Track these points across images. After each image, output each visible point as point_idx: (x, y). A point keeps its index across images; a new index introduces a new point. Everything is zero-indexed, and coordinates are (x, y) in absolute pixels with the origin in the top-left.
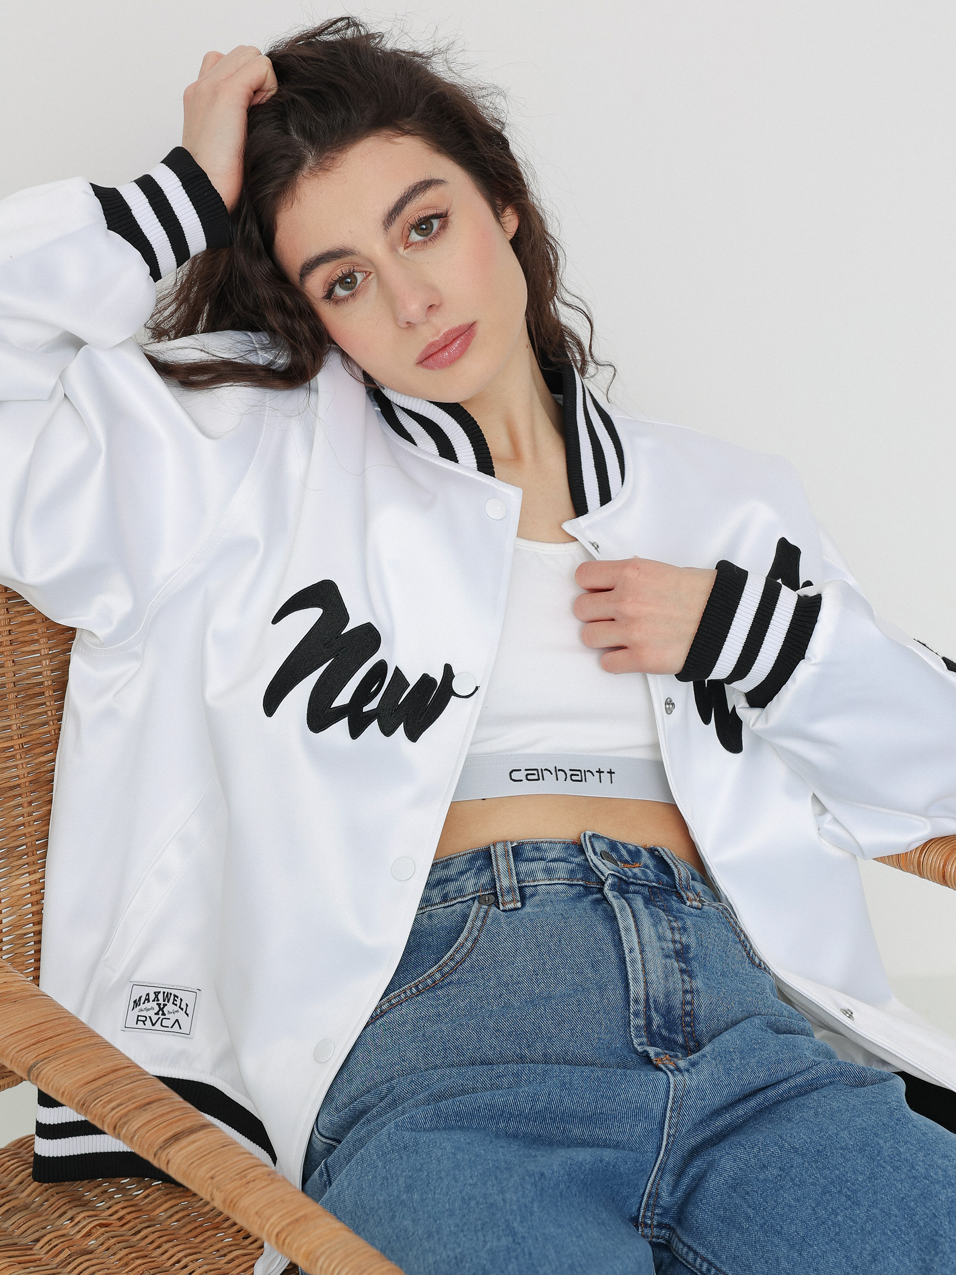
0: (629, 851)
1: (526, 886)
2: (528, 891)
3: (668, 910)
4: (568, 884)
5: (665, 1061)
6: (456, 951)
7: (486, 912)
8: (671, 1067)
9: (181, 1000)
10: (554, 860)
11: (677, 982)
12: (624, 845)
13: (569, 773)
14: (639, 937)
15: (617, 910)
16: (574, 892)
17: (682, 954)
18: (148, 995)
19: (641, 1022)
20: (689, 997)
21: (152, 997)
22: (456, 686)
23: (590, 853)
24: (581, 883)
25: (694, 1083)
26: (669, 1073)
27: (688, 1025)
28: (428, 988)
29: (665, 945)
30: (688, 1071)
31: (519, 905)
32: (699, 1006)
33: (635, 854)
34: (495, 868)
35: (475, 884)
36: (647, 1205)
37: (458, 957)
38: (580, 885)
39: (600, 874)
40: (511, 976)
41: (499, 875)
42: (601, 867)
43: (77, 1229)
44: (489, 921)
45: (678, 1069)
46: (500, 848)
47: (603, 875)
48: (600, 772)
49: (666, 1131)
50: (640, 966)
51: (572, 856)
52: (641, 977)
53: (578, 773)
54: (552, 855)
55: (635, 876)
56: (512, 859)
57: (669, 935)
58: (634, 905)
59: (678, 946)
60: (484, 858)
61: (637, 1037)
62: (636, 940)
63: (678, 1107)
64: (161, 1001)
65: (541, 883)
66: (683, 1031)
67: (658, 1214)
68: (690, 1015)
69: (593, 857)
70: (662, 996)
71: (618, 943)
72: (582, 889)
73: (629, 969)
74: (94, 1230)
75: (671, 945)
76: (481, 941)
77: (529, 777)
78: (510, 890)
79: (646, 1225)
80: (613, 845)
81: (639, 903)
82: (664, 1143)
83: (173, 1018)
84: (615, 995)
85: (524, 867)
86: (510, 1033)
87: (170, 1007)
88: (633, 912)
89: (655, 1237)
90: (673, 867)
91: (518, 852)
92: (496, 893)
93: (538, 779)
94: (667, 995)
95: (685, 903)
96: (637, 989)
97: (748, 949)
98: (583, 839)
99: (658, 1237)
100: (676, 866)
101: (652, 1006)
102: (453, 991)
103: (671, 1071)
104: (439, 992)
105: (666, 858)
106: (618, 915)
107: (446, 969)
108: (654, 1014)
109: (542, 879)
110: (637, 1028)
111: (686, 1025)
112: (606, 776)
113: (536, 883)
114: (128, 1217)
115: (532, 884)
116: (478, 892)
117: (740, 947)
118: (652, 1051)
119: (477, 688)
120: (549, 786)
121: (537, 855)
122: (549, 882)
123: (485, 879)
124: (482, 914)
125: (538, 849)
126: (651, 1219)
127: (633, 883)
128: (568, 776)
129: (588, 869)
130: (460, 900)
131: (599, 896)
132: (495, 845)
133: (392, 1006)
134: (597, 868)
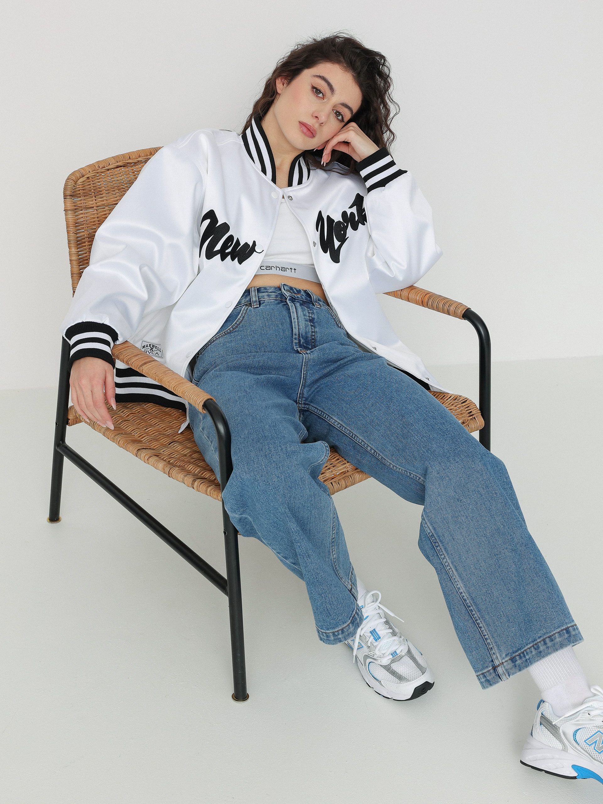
0: (297, 290)
1: (261, 300)
2: (262, 302)
3: (308, 308)
4: (275, 300)
5: (304, 351)
6: (237, 321)
7: (247, 308)
8: (305, 353)
9: (158, 348)
10: (271, 292)
11: (309, 329)
12: (295, 288)
13: (281, 268)
14: (297, 314)
15: (290, 306)
16: (277, 302)
17: (312, 320)
18: (147, 345)
19: (297, 341)
20: (313, 334)
21: (148, 346)
22: (256, 248)
23: (283, 290)
24: (279, 299)
25: (312, 357)
26: (303, 354)
27: (313, 342)
28: (228, 333)
29: (306, 317)
30: (310, 354)
31: (258, 306)
32: (317, 337)
33: (299, 292)
34: (251, 295)
35: (245, 301)
36: (300, 397)
37: (238, 323)
38: (279, 300)
39: (285, 296)
40: (255, 328)
41: (252, 297)
42: (286, 294)
43: (124, 414)
44: (248, 311)
45: (307, 353)
46: (253, 289)
47: (286, 296)
48: (291, 269)
49: (302, 372)
50: (297, 324)
51: (277, 291)
52: (297, 327)
53: (284, 268)
54: (270, 291)
55: (298, 297)
56: (257, 292)
57: (307, 314)
58: (296, 305)
59: (311, 318)
60: (248, 292)
61: (295, 346)
62: (296, 315)
63: (306, 365)
64: (151, 347)
65: (266, 299)
66: (311, 344)
67: (304, 400)
68: (314, 340)
69: (284, 291)
70: (304, 333)
71: (290, 317)
72: (280, 301)
73: (293, 325)
74: (130, 415)
75: (308, 318)
76: (245, 317)
77: (267, 269)
78: (256, 301)
79: (300, 403)
80: (291, 288)
81: (298, 305)
82: (302, 376)
83: (156, 352)
84: (288, 333)
85: (260, 295)
86: (254, 345)
87: (154, 349)
88: (295, 307)
89: (303, 407)
90: (311, 295)
91: (259, 290)
92: (251, 303)
93: (270, 269)
94: (306, 333)
95: (315, 306)
96: (295, 331)
97: (336, 321)
98: (281, 286)
99: (304, 408)
100: (312, 295)
101: (301, 336)
102: (236, 333)
103: (304, 354)
104: (232, 334)
105: (309, 292)
106: (290, 308)
107: (234, 327)
108: (301, 339)
109: (266, 298)
110: (296, 343)
111: (313, 343)
112: (293, 270)
113: (264, 299)
114: (141, 412)
115: (263, 300)
116: (245, 303)
117: (333, 320)
118: (299, 349)
119: (263, 251)
120: (273, 271)
121: (265, 291)
122: (269, 299)
123: (248, 299)
124: (246, 309)
125: (266, 289)
126: (301, 401)
127: (297, 299)
128: (280, 269)
129: (282, 295)
130: (240, 306)
131: (285, 303)
132: (251, 288)
133: (217, 339)
134: (285, 294)
